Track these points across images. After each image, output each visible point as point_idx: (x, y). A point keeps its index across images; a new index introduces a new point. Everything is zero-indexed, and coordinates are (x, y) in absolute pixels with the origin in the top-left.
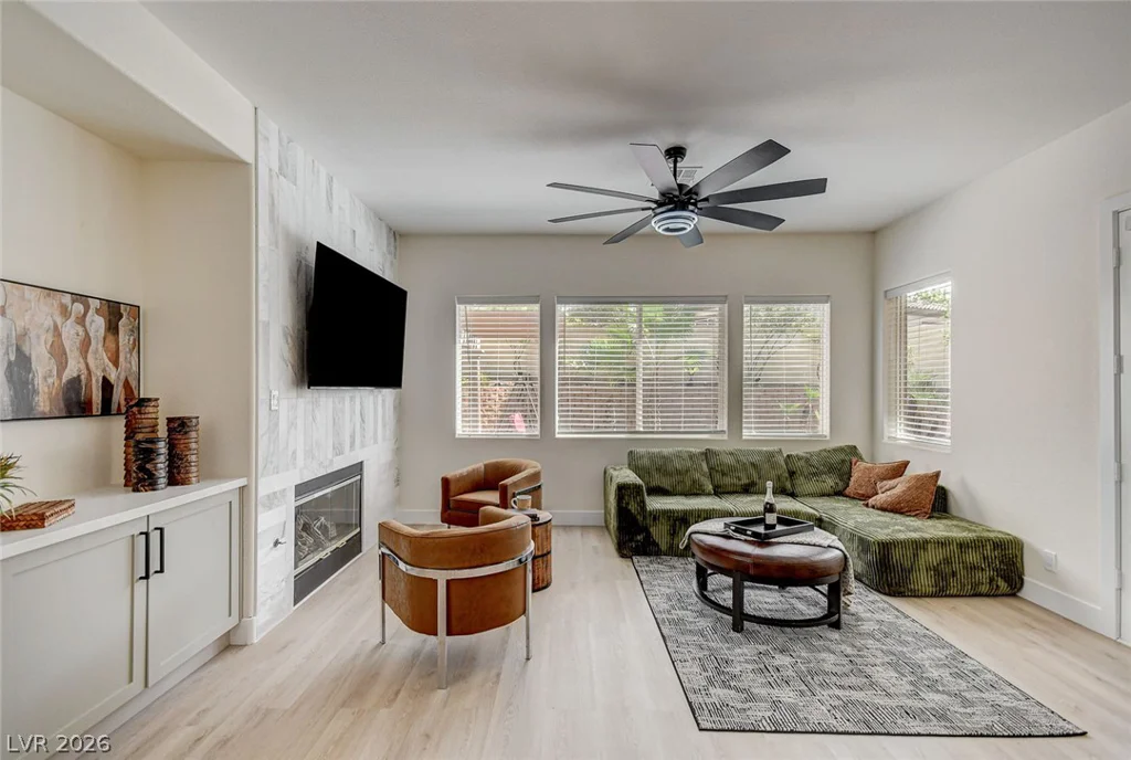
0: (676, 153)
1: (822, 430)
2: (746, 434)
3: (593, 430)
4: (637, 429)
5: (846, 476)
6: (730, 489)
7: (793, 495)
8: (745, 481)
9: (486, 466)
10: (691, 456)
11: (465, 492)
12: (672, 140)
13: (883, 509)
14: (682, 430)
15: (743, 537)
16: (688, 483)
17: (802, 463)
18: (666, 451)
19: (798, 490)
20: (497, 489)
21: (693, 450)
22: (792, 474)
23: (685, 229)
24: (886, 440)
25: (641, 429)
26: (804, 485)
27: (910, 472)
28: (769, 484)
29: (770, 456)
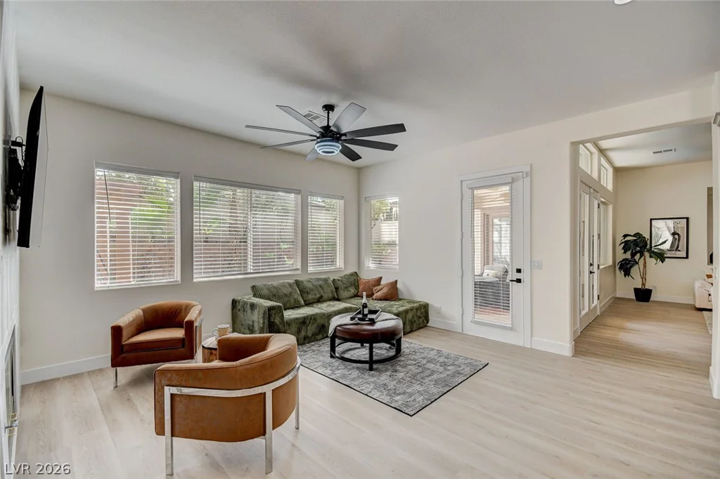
0: (329, 108)
1: (340, 266)
2: (311, 269)
3: (220, 274)
4: (249, 271)
5: (357, 287)
6: (312, 301)
7: (338, 300)
8: (318, 296)
9: (144, 311)
10: (290, 285)
11: (132, 336)
12: (332, 100)
13: (381, 300)
14: (275, 270)
15: (365, 323)
16: (292, 301)
17: (340, 283)
18: (275, 283)
19: (341, 297)
20: (182, 327)
21: (289, 281)
22: (337, 289)
23: (333, 152)
24: (365, 268)
25: (252, 271)
26: (344, 294)
27: (383, 282)
28: (364, 293)
29: (326, 280)
